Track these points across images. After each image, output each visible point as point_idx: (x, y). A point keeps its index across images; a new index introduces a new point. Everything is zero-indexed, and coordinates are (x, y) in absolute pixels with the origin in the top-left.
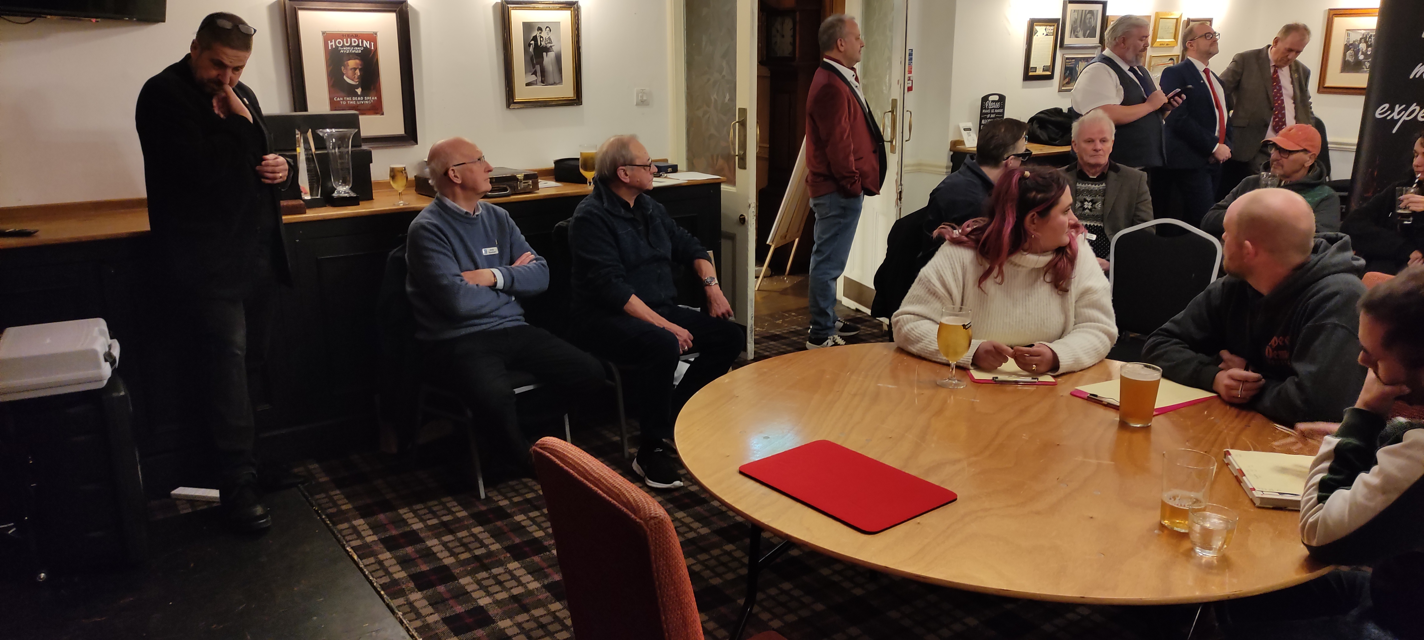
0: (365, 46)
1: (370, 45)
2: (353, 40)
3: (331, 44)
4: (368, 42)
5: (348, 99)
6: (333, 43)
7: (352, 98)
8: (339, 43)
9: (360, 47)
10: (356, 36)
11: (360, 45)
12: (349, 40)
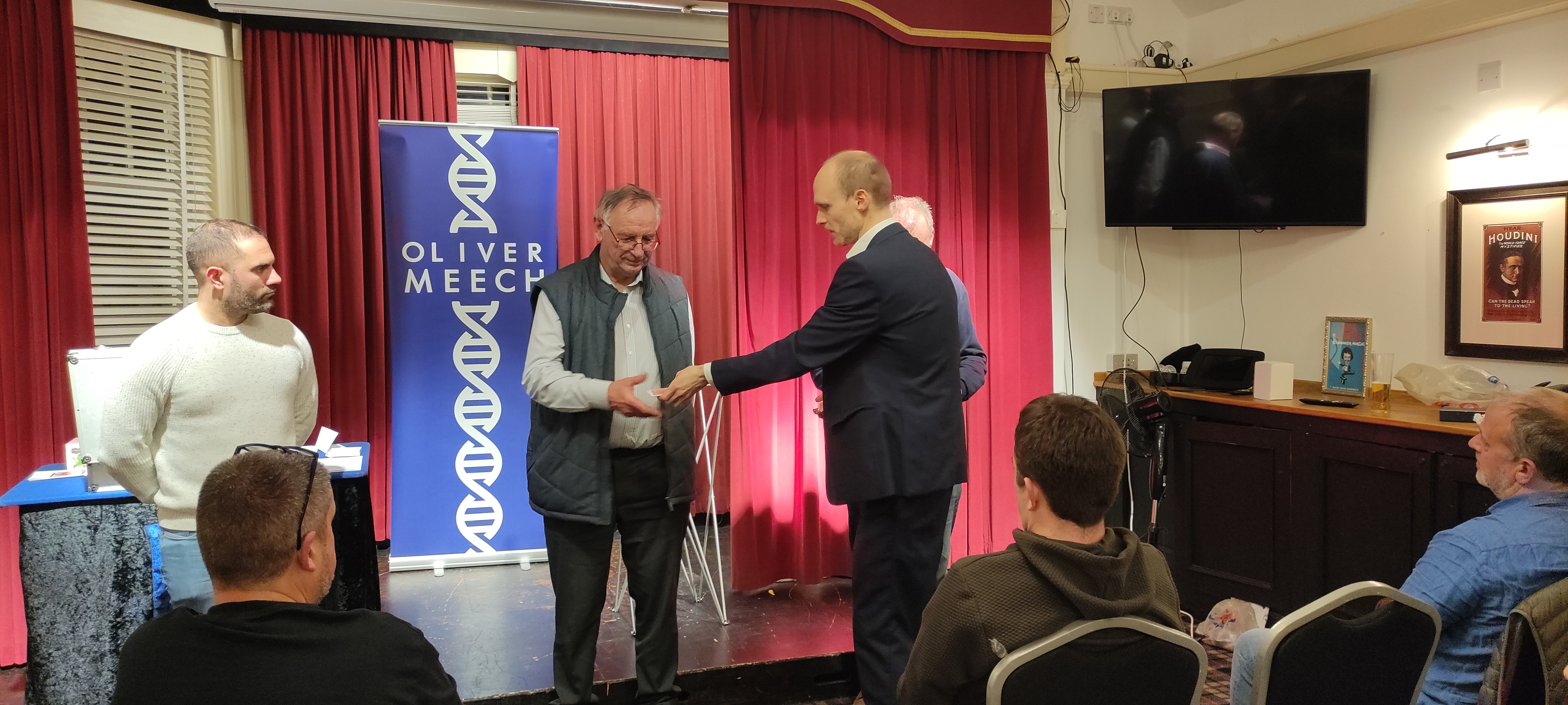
0: (1527, 239)
1: (1534, 238)
2: (1515, 233)
3: (1492, 239)
4: (1532, 234)
5: (1503, 301)
6: (1494, 238)
7: (1507, 301)
8: (1500, 237)
9: (1521, 240)
10: (1518, 228)
11: (1523, 239)
12: (1511, 233)
